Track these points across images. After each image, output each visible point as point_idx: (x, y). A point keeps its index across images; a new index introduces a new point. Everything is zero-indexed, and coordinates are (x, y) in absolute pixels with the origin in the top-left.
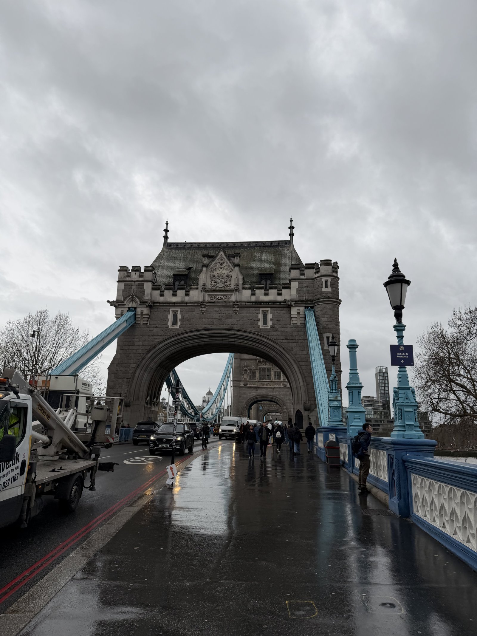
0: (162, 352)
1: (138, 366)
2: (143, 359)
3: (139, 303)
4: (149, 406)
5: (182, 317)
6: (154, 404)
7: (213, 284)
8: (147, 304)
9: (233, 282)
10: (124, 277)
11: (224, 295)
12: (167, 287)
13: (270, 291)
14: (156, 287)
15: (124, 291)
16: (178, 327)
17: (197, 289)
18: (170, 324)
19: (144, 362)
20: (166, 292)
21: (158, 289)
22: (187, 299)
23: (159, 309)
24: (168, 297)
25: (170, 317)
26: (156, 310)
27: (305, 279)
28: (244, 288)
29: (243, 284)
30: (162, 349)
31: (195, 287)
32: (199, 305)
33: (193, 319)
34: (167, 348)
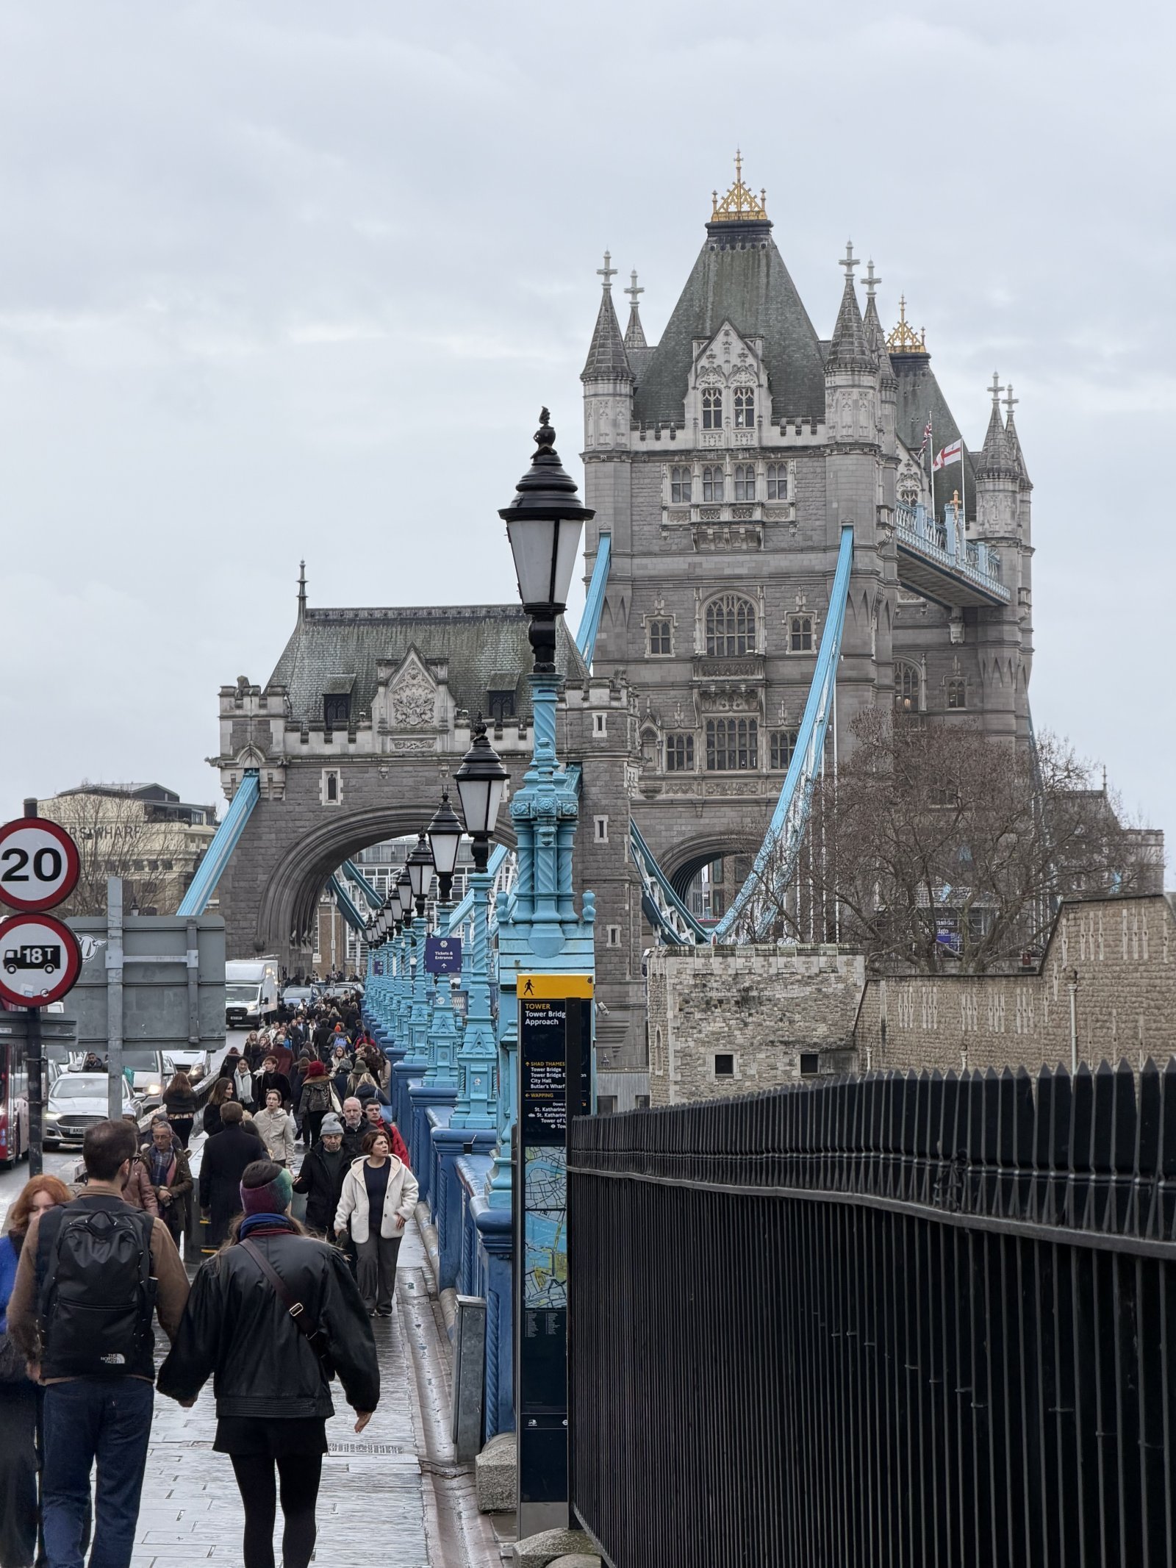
0: (313, 850)
1: (272, 878)
2: (280, 865)
3: (263, 760)
4: (296, 947)
5: (346, 785)
6: (304, 942)
7: (400, 717)
8: (280, 763)
9: (437, 715)
10: (231, 708)
11: (421, 740)
12: (314, 724)
13: (505, 731)
14: (292, 727)
15: (232, 736)
16: (339, 804)
17: (370, 728)
18: (324, 796)
19: (281, 870)
20: (312, 735)
21: (297, 730)
22: (352, 749)
23: (301, 770)
24: (316, 744)
25: (323, 784)
26: (295, 771)
27: (566, 710)
28: (457, 726)
29: (456, 718)
30: (313, 845)
31: (367, 724)
32: (375, 760)
33: (366, 789)
34: (322, 843)
